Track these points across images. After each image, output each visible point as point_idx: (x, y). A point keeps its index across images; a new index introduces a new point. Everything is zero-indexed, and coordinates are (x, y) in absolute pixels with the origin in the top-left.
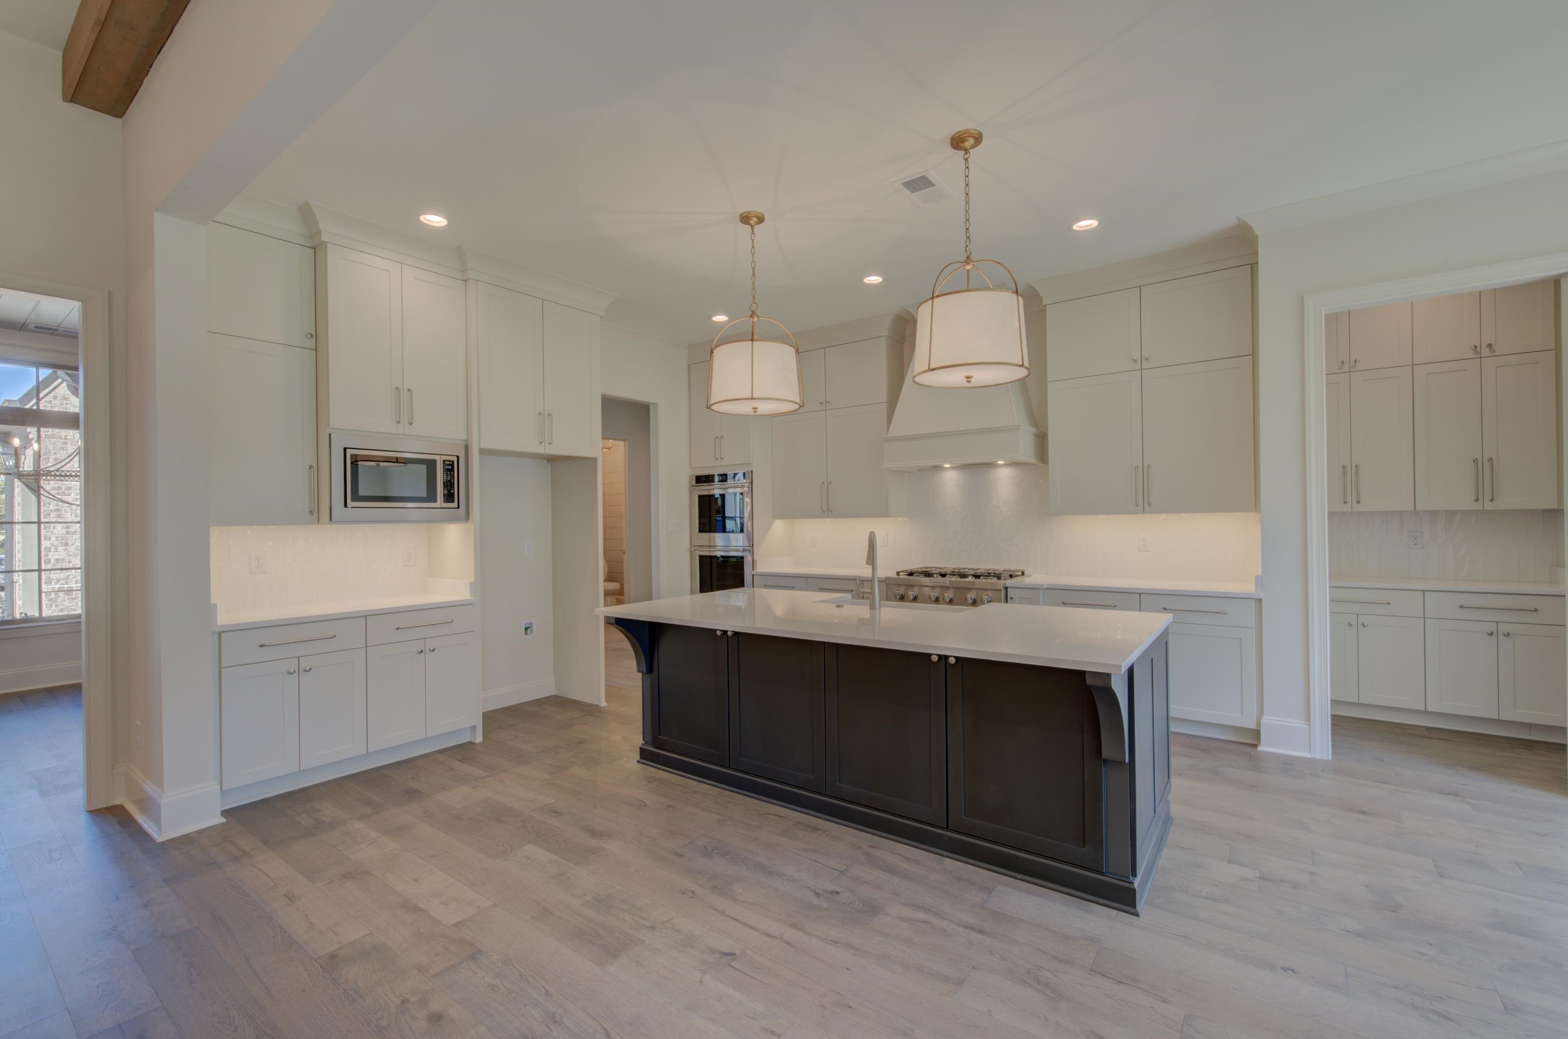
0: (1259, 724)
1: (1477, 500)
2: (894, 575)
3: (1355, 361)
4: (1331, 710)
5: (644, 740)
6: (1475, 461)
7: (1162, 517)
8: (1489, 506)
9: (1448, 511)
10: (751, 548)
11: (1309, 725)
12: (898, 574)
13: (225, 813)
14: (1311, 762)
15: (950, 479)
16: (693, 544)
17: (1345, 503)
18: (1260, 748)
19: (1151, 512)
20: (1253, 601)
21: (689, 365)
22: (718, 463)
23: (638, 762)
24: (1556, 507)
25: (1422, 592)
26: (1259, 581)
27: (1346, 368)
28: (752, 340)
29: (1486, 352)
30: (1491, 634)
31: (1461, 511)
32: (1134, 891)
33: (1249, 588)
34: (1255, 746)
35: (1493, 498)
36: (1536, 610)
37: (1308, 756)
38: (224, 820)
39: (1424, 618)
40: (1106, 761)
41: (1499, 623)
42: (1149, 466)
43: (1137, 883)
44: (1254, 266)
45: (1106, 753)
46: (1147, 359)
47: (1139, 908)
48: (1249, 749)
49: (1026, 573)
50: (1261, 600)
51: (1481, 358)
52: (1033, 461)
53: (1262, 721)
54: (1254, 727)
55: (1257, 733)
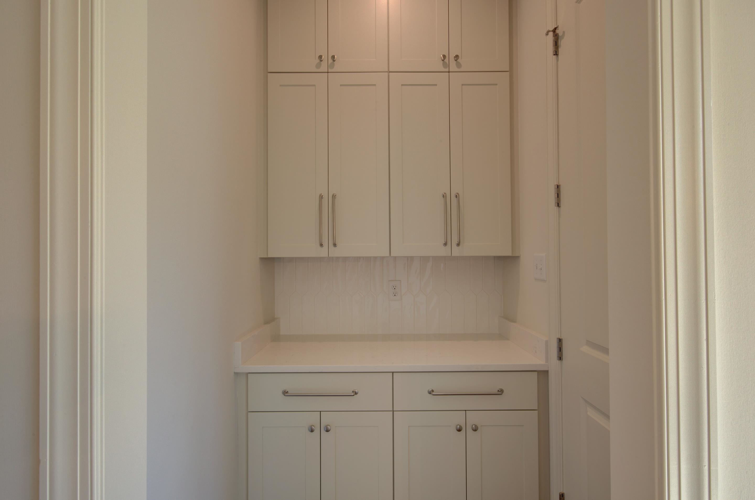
1: (445, 244)
6: (444, 196)
8: (456, 252)
9: (423, 257)
17: (321, 245)
24: (509, 254)
25: (391, 374)
29: (453, 67)
30: (459, 430)
31: (433, 257)
35: (460, 242)
36: (501, 392)
39: (393, 411)
41: (467, 411)
51: (449, 72)
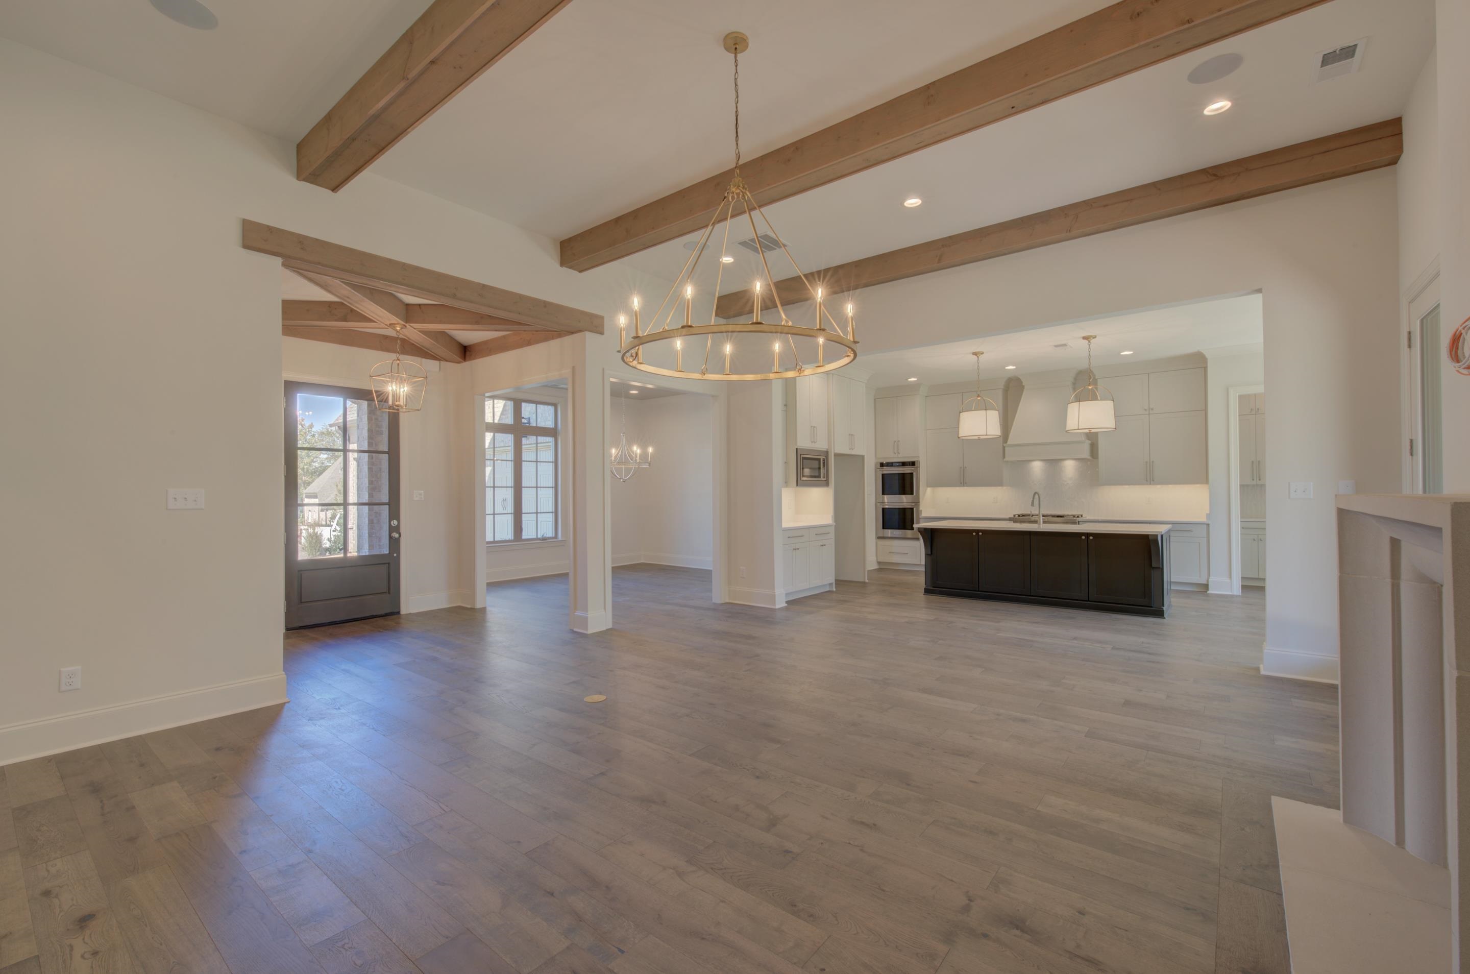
0: (1208, 581)
2: (1013, 516)
3: (1258, 409)
4: (1242, 583)
5: (926, 585)
7: (1159, 486)
10: (917, 503)
11: (1231, 580)
12: (1014, 516)
13: (787, 602)
14: (1232, 596)
15: (1037, 466)
16: (878, 501)
17: (1253, 480)
18: (1208, 592)
19: (1154, 484)
20: (1205, 525)
21: (875, 399)
22: (896, 456)
23: (924, 594)
26: (1208, 516)
27: (1254, 412)
28: (986, 410)
32: (1163, 611)
33: (1204, 519)
34: (1206, 592)
37: (1231, 593)
38: (786, 605)
40: (1153, 568)
42: (1153, 462)
43: (1165, 608)
44: (1205, 368)
45: (1154, 565)
46: (1152, 409)
47: (1165, 616)
48: (1205, 593)
49: (1083, 516)
50: (1208, 525)
52: (1089, 458)
53: (1210, 579)
54: (1206, 583)
55: (1206, 586)
